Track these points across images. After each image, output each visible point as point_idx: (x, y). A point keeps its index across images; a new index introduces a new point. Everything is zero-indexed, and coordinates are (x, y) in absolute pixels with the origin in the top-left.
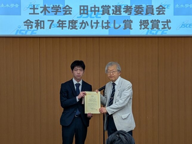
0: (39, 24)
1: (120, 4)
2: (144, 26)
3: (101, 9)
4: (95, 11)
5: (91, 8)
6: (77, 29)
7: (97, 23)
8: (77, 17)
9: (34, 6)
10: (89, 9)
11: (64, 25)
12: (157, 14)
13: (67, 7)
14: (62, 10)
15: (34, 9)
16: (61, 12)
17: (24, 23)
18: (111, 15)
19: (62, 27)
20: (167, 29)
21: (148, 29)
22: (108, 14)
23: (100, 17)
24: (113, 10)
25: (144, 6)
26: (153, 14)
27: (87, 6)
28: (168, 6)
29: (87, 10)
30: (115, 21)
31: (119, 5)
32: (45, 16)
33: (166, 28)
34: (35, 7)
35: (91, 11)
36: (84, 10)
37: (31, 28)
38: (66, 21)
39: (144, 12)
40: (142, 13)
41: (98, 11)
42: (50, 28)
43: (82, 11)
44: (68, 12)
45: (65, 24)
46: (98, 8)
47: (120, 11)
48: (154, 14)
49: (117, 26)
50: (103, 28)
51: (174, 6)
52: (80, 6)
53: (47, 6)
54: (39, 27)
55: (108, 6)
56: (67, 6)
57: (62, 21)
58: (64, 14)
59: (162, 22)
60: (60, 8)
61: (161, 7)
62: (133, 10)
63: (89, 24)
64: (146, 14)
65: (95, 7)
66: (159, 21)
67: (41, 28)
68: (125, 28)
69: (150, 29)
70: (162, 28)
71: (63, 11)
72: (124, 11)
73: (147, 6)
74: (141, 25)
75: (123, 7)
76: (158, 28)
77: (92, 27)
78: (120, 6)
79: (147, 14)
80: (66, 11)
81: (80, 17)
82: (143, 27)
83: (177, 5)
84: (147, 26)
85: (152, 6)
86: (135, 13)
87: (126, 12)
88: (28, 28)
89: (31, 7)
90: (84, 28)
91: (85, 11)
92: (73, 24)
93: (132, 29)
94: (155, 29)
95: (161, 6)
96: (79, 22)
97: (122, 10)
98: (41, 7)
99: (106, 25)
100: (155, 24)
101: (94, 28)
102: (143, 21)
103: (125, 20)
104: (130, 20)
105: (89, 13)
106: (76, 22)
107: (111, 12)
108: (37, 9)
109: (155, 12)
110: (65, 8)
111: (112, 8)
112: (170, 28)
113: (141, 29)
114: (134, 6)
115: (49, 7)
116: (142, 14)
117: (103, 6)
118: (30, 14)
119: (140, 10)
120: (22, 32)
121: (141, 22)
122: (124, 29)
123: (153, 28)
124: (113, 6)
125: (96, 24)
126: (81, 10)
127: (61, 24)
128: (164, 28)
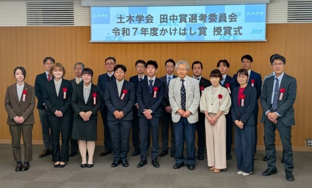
0: (125, 31)
1: (196, 13)
2: (217, 32)
3: (179, 18)
4: (173, 19)
5: (170, 17)
6: (157, 35)
7: (175, 30)
8: (159, 25)
9: (121, 15)
10: (168, 18)
11: (146, 32)
12: (230, 22)
13: (149, 17)
15: (121, 18)
16: (143, 20)
17: (113, 30)
18: (188, 23)
19: (145, 34)
20: (239, 35)
21: (221, 35)
22: (186, 22)
23: (178, 25)
24: (189, 18)
25: (218, 14)
26: (225, 21)
27: (167, 15)
28: (240, 13)
30: (191, 28)
31: (194, 13)
32: (130, 24)
33: (237, 34)
35: (170, 19)
36: (164, 18)
37: (119, 35)
38: (148, 29)
39: (218, 20)
40: (216, 20)
41: (177, 19)
42: (134, 35)
43: (162, 20)
44: (150, 21)
45: (148, 31)
46: (177, 16)
47: (196, 20)
49: (193, 32)
50: (180, 35)
51: (246, 14)
52: (161, 15)
53: (132, 15)
54: (125, 34)
55: (185, 15)
56: (149, 15)
57: (145, 29)
58: (147, 23)
59: (234, 29)
60: (143, 17)
61: (233, 15)
62: (208, 18)
63: (169, 31)
64: (219, 22)
65: (173, 16)
66: (231, 28)
67: (127, 35)
68: (200, 34)
69: (223, 35)
70: (234, 34)
71: (146, 20)
72: (199, 19)
73: (220, 14)
74: (214, 32)
75: (198, 15)
76: (230, 34)
77: (171, 34)
78: (196, 15)
80: (149, 20)
81: (161, 25)
83: (248, 13)
84: (220, 32)
85: (225, 14)
86: (209, 21)
87: (201, 20)
88: (116, 35)
89: (118, 17)
90: (163, 35)
91: (165, 20)
92: (154, 31)
93: (206, 35)
94: (227, 35)
96: (159, 30)
98: (127, 17)
99: (183, 31)
100: (228, 30)
101: (173, 34)
102: (217, 28)
103: (200, 28)
104: (205, 27)
105: (169, 21)
107: (188, 20)
108: (124, 18)
109: (228, 20)
110: (147, 17)
111: (189, 16)
112: (241, 34)
113: (214, 35)
114: (208, 14)
115: (134, 17)
116: (216, 22)
117: (181, 15)
118: (118, 23)
119: (214, 18)
120: (111, 38)
121: (214, 29)
123: (225, 34)
126: (161, 18)
127: (144, 31)
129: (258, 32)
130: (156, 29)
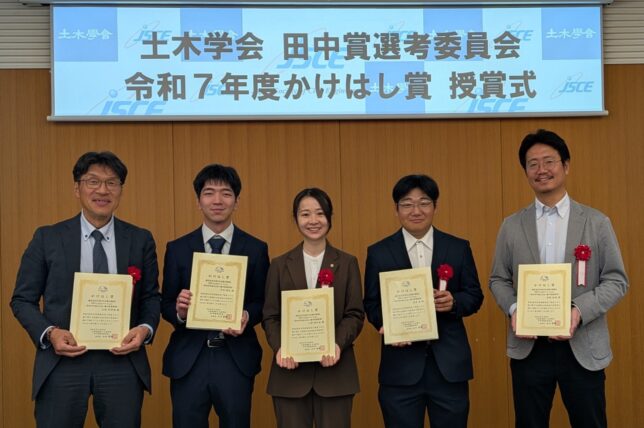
0: (170, 85)
1: (395, 30)
2: (463, 88)
3: (343, 45)
4: (327, 49)
5: (317, 40)
6: (277, 99)
7: (334, 81)
8: (279, 67)
9: (155, 34)
10: (311, 44)
11: (241, 88)
12: (498, 57)
13: (249, 39)
14: (234, 46)
15: (155, 42)
16: (231, 50)
17: (127, 81)
18: (372, 59)
19: (237, 94)
20: (526, 96)
21: (474, 96)
22: (365, 56)
23: (341, 67)
24: (376, 46)
25: (462, 34)
26: (485, 55)
27: (305, 36)
28: (527, 33)
29: (305, 45)
30: (381, 75)
31: (392, 31)
32: (187, 63)
33: (522, 94)
34: (159, 38)
35: (317, 49)
36: (296, 45)
37: (148, 96)
38: (245, 77)
39: (463, 51)
40: (457, 52)
41: (336, 49)
42: (201, 96)
43: (291, 50)
44: (251, 53)
45: (245, 84)
46: (336, 40)
47: (396, 50)
48: (489, 57)
49: (388, 89)
50: (349, 97)
51: (544, 35)
52: (286, 36)
53: (191, 35)
54: (170, 95)
55: (364, 35)
56: (249, 35)
57: (236, 78)
58: (240, 58)
59: (511, 78)
60: (230, 40)
61: (507, 38)
62: (432, 46)
63: (312, 84)
64: (467, 58)
65: (326, 38)
66: (501, 76)
67: (176, 96)
68: (411, 96)
69: (478, 97)
70: (512, 95)
71: (239, 49)
72: (407, 50)
73: (470, 35)
74: (453, 88)
75: (403, 37)
76: (500, 95)
77: (320, 93)
78: (396, 36)
79: (470, 56)
80: (247, 50)
81: (286, 66)
82: (459, 91)
83: (552, 32)
84: (471, 88)
85: (484, 34)
86: (437, 53)
87: (412, 51)
88: (138, 98)
89: (145, 38)
90: (296, 97)
91: (301, 50)
92: (266, 85)
93: (429, 98)
94: (493, 96)
95: (507, 34)
96: (282, 80)
97: (402, 46)
98: (174, 39)
99: (358, 86)
100: (493, 84)
101: (325, 95)
102: (459, 75)
103: (411, 74)
104: (425, 74)
105: (311, 54)
106: (274, 79)
107: (371, 51)
108: (165, 42)
109: (493, 52)
110: (242, 40)
111: (374, 40)
112: (532, 95)
113: (453, 97)
114: (433, 35)
115: (199, 39)
116: (457, 57)
117: (349, 35)
118: (143, 57)
119: (451, 45)
120: (121, 107)
121: (453, 79)
122: (408, 98)
123: (486, 95)
124: (376, 36)
125: (330, 86)
126: (287, 46)
127: (233, 85)
128: (518, 94)
129: (582, 87)
130: (272, 77)
